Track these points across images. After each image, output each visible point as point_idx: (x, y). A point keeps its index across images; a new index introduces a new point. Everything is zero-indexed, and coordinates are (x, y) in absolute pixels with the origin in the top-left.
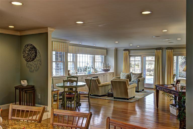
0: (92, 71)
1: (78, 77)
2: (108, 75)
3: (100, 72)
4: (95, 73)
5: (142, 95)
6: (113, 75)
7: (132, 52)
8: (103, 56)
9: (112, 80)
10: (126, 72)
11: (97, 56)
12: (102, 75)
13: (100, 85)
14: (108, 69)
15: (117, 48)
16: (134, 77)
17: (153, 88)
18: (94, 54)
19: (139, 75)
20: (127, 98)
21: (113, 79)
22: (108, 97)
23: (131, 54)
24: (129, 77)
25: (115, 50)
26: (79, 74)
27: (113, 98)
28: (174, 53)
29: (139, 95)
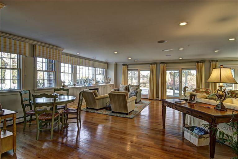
0: (93, 83)
1: (69, 89)
2: (109, 87)
3: (102, 84)
4: (96, 85)
5: (140, 107)
6: (113, 86)
7: (129, 66)
8: (105, 70)
9: (110, 93)
10: (124, 84)
11: (99, 69)
12: (103, 87)
13: (97, 98)
14: (108, 81)
15: (117, 63)
16: (132, 88)
17: (148, 99)
18: (95, 67)
19: (136, 87)
20: (127, 113)
21: (112, 92)
22: (106, 110)
23: (129, 68)
24: (127, 89)
25: (115, 64)
26: (78, 85)
27: (111, 111)
28: (167, 67)
29: (137, 107)
